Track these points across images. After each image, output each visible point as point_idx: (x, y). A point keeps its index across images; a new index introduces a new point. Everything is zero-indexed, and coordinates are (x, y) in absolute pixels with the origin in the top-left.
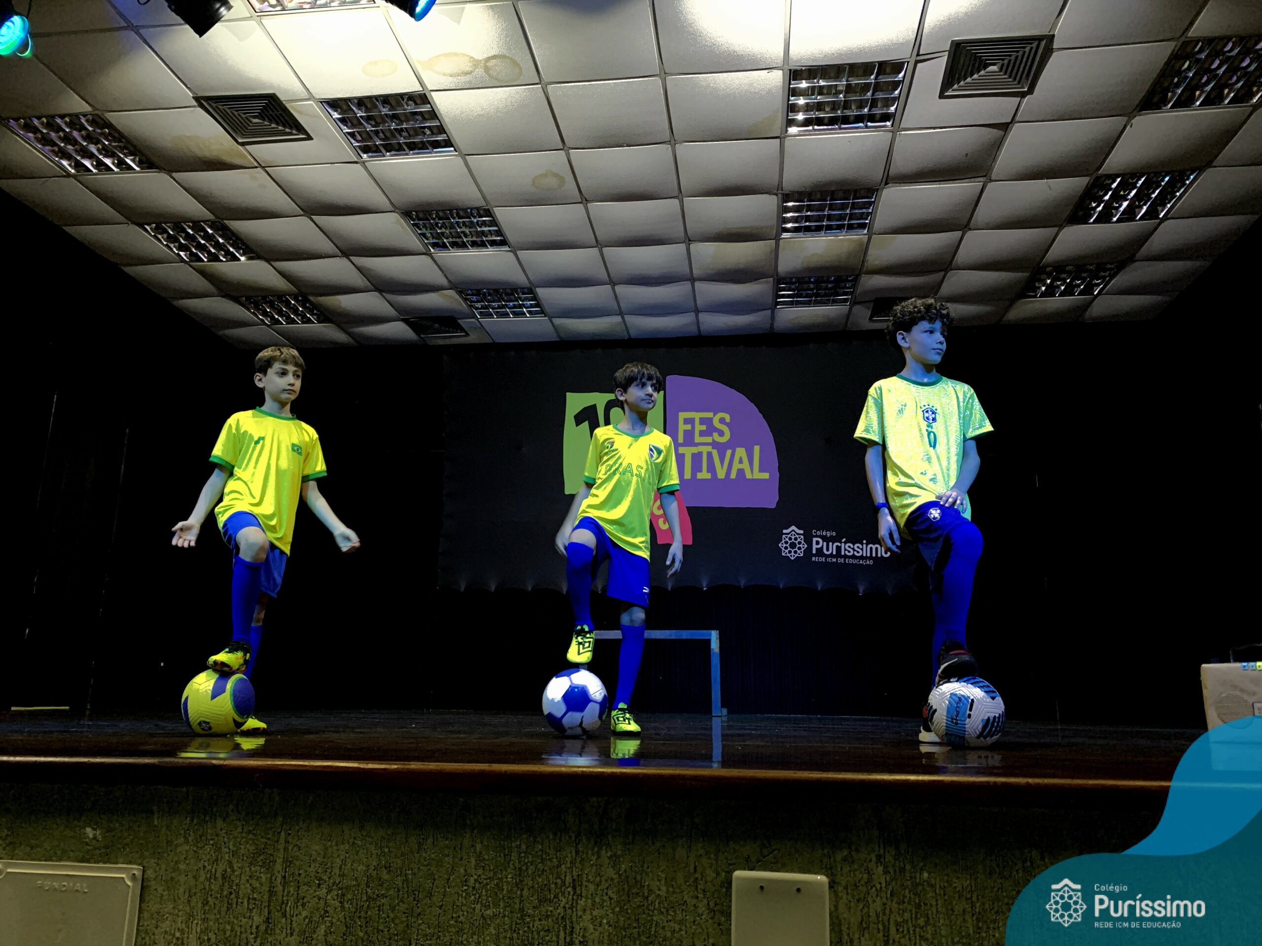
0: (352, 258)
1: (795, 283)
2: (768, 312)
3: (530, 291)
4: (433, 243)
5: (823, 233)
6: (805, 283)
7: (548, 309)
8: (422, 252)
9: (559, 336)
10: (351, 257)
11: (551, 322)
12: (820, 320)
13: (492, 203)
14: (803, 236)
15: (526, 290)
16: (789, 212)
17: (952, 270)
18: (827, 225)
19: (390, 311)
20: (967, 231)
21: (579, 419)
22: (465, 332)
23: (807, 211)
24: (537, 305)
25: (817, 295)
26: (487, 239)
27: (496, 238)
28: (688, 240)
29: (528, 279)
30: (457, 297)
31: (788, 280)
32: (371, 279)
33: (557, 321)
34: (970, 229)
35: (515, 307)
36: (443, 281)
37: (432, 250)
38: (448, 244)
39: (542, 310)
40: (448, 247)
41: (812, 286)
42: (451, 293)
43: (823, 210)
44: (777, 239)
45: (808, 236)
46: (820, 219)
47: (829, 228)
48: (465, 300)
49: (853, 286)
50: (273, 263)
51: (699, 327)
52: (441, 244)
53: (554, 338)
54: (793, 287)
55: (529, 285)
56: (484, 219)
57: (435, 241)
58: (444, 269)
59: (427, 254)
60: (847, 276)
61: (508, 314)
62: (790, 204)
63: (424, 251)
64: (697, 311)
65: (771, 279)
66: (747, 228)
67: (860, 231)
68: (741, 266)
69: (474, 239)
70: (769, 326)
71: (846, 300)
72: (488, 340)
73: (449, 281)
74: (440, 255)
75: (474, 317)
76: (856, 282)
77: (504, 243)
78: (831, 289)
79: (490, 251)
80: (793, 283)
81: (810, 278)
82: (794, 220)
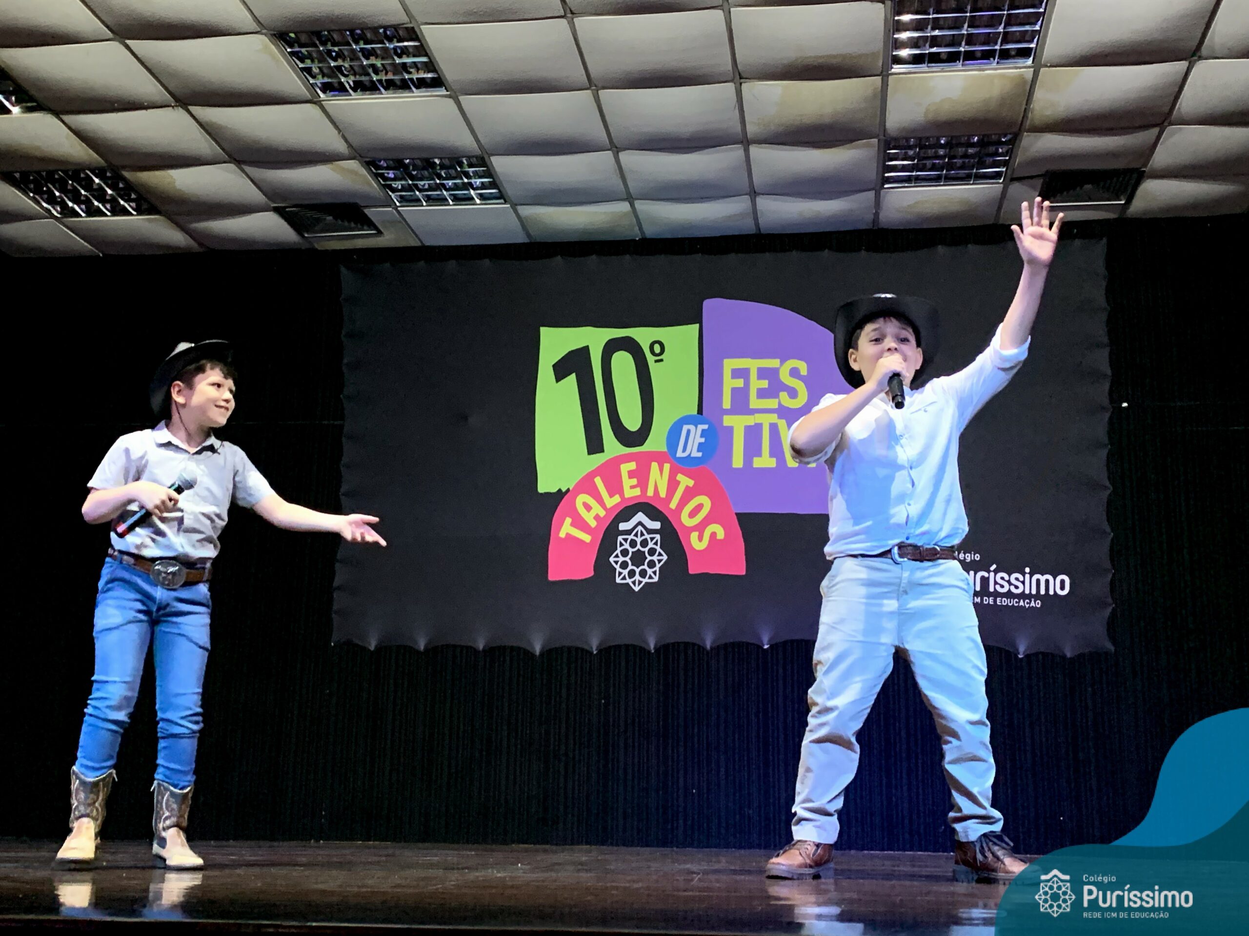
0: (193, 109)
1: (914, 146)
2: (871, 194)
3: (481, 161)
4: (323, 84)
5: (959, 65)
6: (930, 147)
7: (509, 191)
8: (305, 99)
9: (528, 235)
10: (190, 108)
11: (516, 212)
12: (954, 208)
13: (420, 19)
14: (927, 69)
15: (474, 160)
16: (905, 30)
17: (1171, 124)
18: (965, 51)
19: (254, 195)
20: (1195, 61)
21: (561, 370)
22: (376, 228)
23: (933, 29)
24: (493, 185)
25: (950, 166)
26: (410, 76)
27: (425, 76)
28: (739, 76)
29: (477, 140)
30: (364, 172)
31: (903, 142)
32: (223, 144)
33: (526, 211)
34: (1200, 58)
35: (456, 187)
36: (341, 147)
37: (322, 95)
38: (348, 87)
39: (500, 191)
40: (347, 91)
41: (941, 152)
42: (353, 164)
43: (960, 27)
44: (885, 74)
45: (934, 69)
46: (954, 41)
47: (970, 56)
48: (376, 176)
49: (1010, 152)
50: (65, 118)
51: (756, 219)
52: (336, 85)
53: (521, 238)
54: (911, 153)
55: (478, 152)
56: (406, 44)
57: (326, 80)
58: (340, 127)
59: (314, 101)
60: (1000, 136)
61: (446, 200)
62: (906, 18)
63: (308, 96)
64: (753, 193)
65: (876, 140)
66: (835, 57)
67: (1021, 62)
68: (827, 120)
69: (390, 76)
70: (872, 217)
71: (998, 175)
72: (413, 242)
73: (350, 145)
74: (335, 103)
75: (389, 203)
76: (1013, 145)
77: (437, 83)
78: (972, 156)
79: (417, 96)
80: (910, 147)
81: (938, 139)
82: (914, 43)
